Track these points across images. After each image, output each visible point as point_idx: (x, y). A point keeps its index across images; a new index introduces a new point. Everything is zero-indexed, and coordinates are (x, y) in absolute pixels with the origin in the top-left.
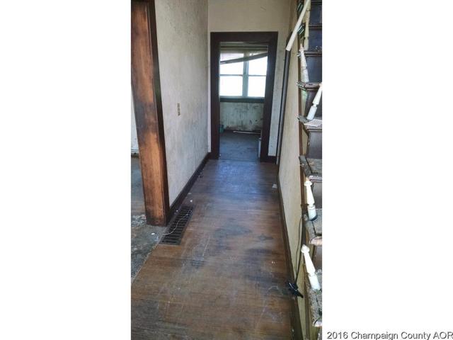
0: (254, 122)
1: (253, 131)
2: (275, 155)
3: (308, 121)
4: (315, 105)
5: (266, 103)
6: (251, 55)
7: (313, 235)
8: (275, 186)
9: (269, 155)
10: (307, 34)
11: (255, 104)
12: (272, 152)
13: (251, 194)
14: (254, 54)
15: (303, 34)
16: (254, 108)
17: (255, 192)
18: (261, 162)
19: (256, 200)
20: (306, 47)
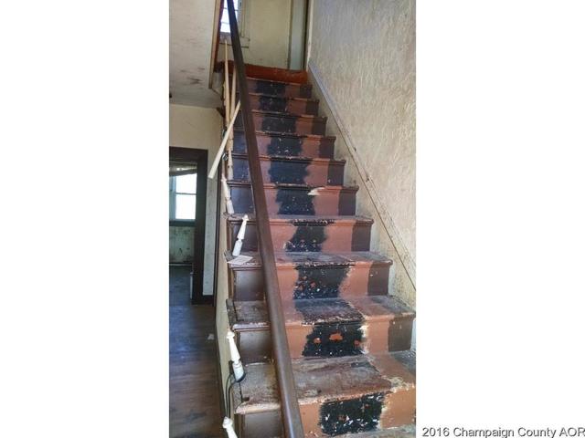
0: (185, 251)
1: (184, 262)
2: (212, 294)
3: (234, 257)
4: (240, 240)
5: (197, 227)
6: (178, 169)
7: (239, 401)
8: (211, 337)
9: (204, 294)
10: (230, 163)
11: (186, 228)
12: (207, 290)
13: (178, 353)
14: (183, 169)
15: (226, 162)
16: (185, 232)
17: (183, 349)
18: (193, 303)
19: (184, 361)
20: (231, 176)
